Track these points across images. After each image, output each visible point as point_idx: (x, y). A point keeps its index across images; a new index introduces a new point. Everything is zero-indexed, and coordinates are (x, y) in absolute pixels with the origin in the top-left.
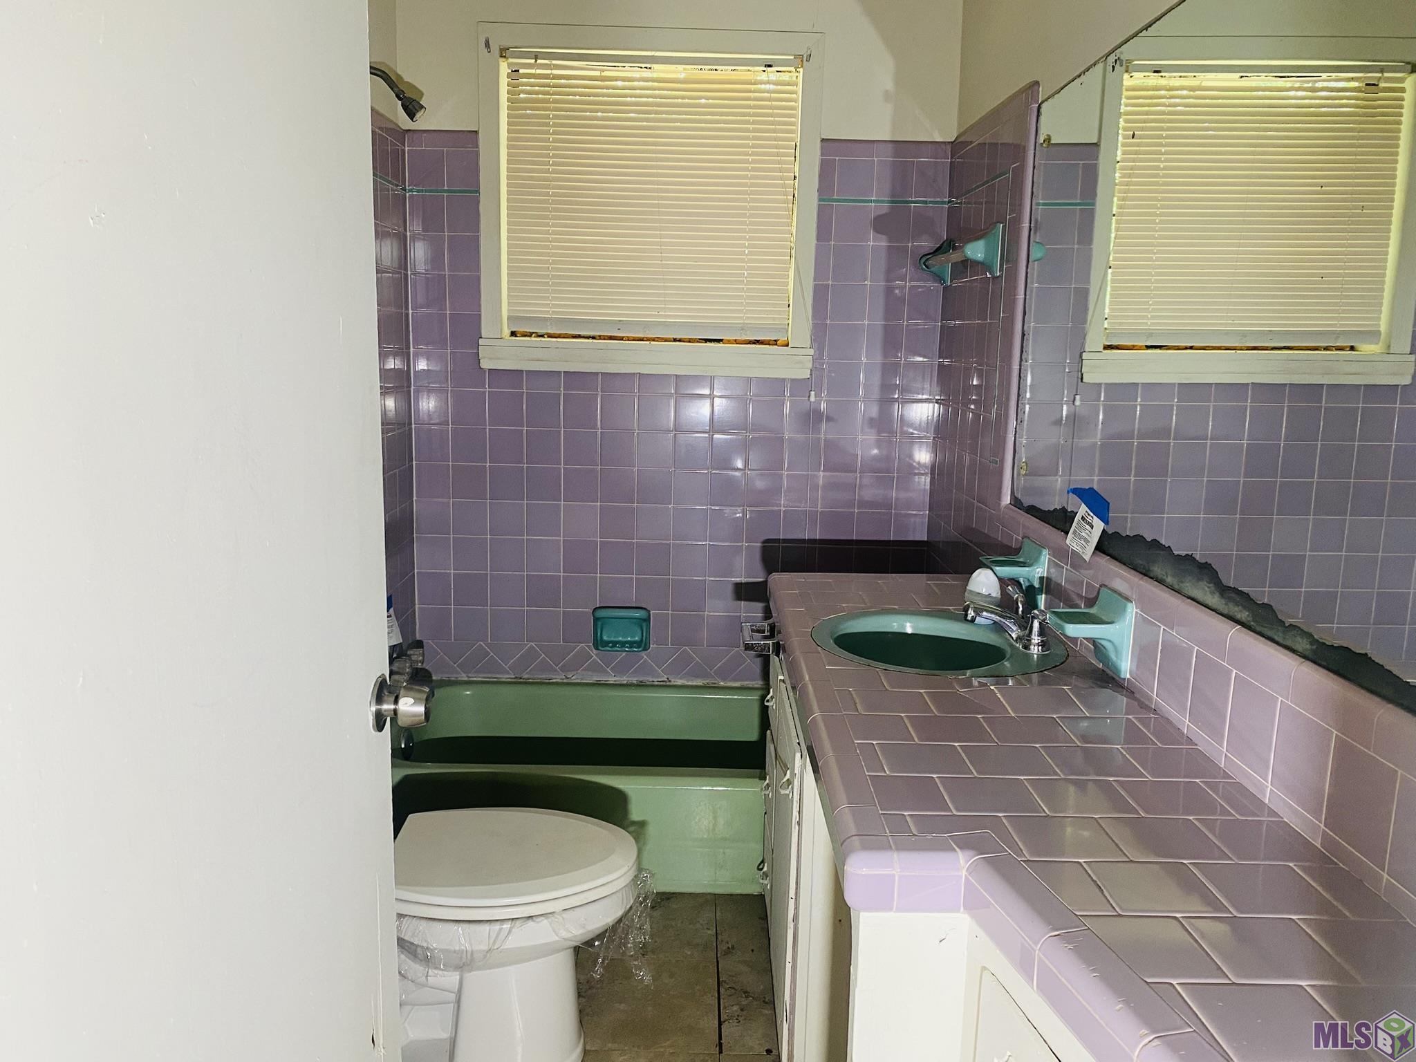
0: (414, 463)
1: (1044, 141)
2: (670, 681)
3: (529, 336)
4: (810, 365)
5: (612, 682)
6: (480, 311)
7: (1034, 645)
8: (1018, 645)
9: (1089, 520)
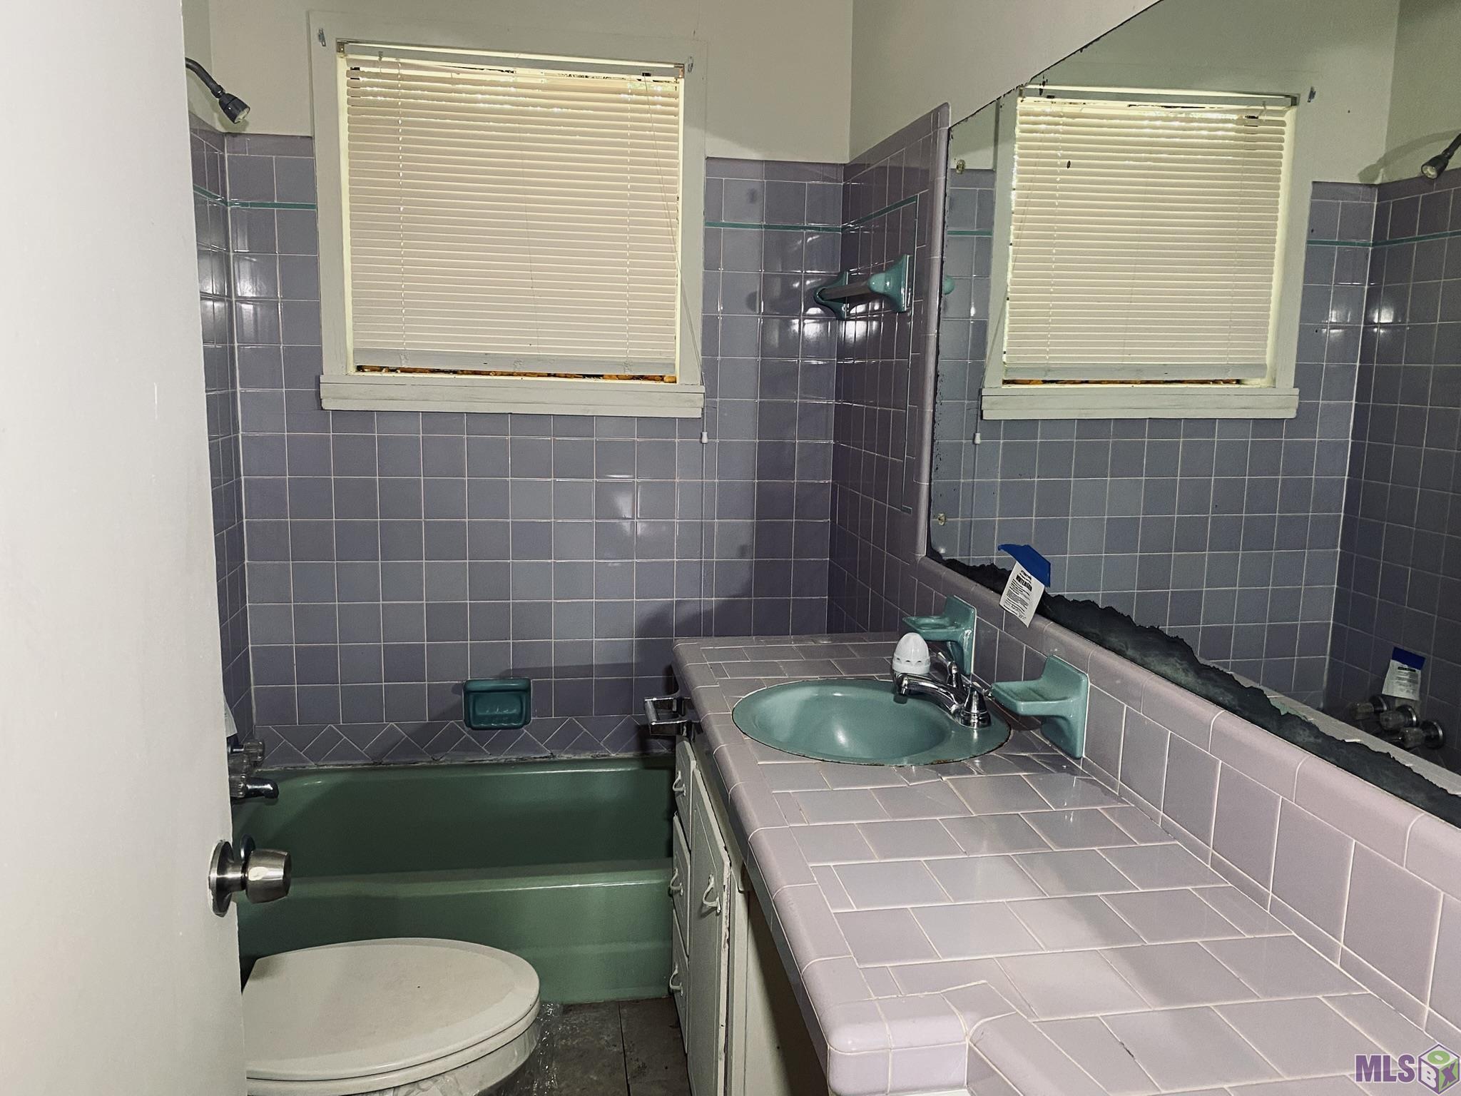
0: (245, 521)
1: (958, 167)
2: (554, 757)
3: (379, 371)
4: (701, 404)
5: (488, 762)
6: (320, 343)
7: (974, 720)
8: (956, 720)
9: (1026, 579)
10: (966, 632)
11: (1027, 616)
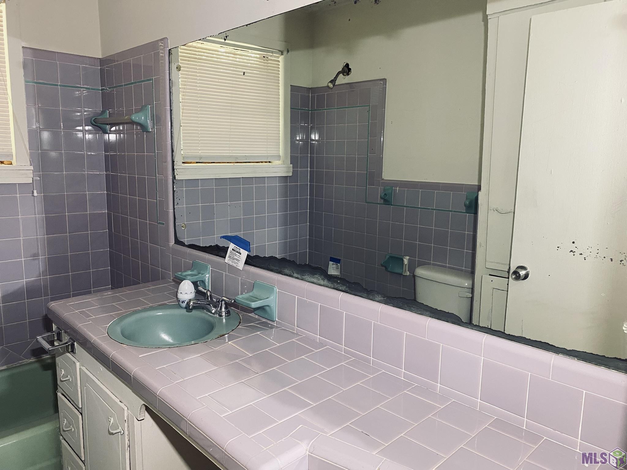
4: (32, 175)
7: (224, 314)
8: (216, 315)
9: (237, 250)
10: (207, 276)
11: (241, 265)
